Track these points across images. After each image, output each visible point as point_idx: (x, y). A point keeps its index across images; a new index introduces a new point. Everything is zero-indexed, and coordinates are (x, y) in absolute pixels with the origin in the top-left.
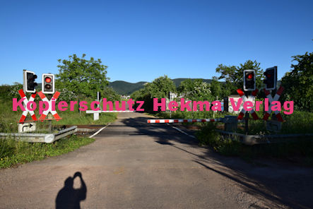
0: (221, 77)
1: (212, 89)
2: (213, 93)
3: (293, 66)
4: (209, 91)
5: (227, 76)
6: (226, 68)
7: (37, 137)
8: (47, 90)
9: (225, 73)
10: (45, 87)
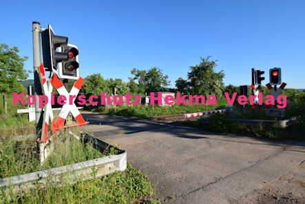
0: (135, 78)
1: (130, 87)
2: (132, 91)
3: (188, 73)
4: (128, 89)
5: (139, 78)
6: (138, 71)
7: (102, 166)
8: (68, 72)
9: (138, 76)
10: (65, 67)
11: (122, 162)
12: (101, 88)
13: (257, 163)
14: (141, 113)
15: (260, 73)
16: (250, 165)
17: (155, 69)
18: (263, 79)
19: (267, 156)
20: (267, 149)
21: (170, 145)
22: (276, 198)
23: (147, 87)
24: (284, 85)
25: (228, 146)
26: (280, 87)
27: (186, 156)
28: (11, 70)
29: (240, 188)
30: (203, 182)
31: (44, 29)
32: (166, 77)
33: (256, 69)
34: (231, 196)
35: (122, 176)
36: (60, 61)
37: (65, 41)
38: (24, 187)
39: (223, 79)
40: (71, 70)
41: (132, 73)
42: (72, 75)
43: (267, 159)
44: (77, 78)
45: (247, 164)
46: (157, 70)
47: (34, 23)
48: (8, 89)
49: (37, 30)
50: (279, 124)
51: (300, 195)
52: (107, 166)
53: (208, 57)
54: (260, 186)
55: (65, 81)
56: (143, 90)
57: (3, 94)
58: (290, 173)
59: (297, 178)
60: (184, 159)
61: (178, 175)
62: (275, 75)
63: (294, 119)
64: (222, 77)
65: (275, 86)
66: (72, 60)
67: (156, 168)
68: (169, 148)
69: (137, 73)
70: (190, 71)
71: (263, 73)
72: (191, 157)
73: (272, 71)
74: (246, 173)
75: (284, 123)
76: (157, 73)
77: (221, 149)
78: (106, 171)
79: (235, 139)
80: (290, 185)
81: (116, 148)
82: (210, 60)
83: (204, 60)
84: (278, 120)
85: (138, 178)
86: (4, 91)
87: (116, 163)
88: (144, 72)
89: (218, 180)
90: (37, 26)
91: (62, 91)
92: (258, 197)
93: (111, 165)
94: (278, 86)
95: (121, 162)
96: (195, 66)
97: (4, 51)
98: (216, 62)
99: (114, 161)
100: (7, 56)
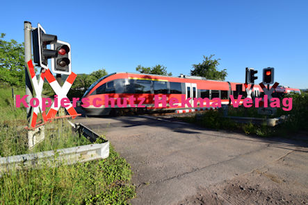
6: (143, 68)
7: (85, 153)
8: (60, 68)
10: (57, 63)
11: (104, 151)
13: (237, 157)
15: (253, 72)
16: (229, 158)
17: (159, 67)
18: (256, 78)
19: (249, 151)
20: (252, 145)
21: (161, 139)
22: (242, 189)
24: (277, 84)
25: (214, 141)
26: (273, 87)
27: (173, 149)
28: (21, 65)
29: (212, 178)
30: (179, 172)
31: (34, 28)
33: (250, 69)
34: (200, 185)
35: (106, 163)
36: (50, 57)
37: (53, 39)
38: (11, 168)
39: (225, 77)
40: (63, 65)
41: (137, 70)
42: (64, 71)
43: (248, 153)
44: (69, 73)
45: (226, 157)
46: (162, 68)
47: (25, 22)
48: (18, 83)
49: (29, 29)
50: (268, 122)
51: (267, 188)
52: (89, 154)
53: (211, 56)
54: (231, 178)
55: (58, 76)
57: (14, 87)
58: (265, 167)
59: (270, 172)
60: (170, 151)
61: (159, 164)
62: (268, 75)
63: (283, 117)
64: (224, 75)
65: (268, 85)
66: (64, 56)
67: (142, 157)
68: (160, 141)
69: (141, 70)
70: (193, 69)
71: (256, 72)
72: (177, 150)
73: (265, 71)
74: (223, 165)
75: (274, 122)
76: (161, 71)
77: (208, 144)
78: (88, 158)
79: (224, 135)
80: (261, 178)
81: (101, 138)
82: (213, 59)
83: (207, 58)
84: (267, 118)
85: (121, 166)
86: (14, 84)
87: (98, 151)
88: (149, 69)
89: (194, 170)
90: (28, 25)
91: (55, 85)
92: (226, 187)
93: (94, 153)
94: (271, 85)
95: (102, 150)
96: (198, 64)
97: (14, 46)
98: (218, 61)
99: (96, 150)
100: (17, 51)
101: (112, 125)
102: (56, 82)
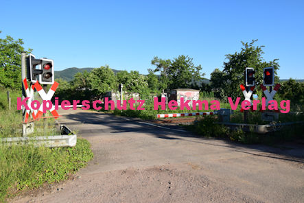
0: (156, 70)
1: (149, 82)
2: (151, 86)
3: (225, 63)
4: (146, 84)
5: (162, 69)
6: (161, 61)
7: (57, 141)
8: (45, 79)
9: (160, 66)
10: (43, 77)
11: (71, 141)
12: (109, 84)
14: (150, 115)
17: (183, 58)
23: (172, 82)
32: (199, 68)
36: (39, 74)
37: (40, 62)
40: (48, 78)
41: (153, 63)
42: (48, 81)
46: (187, 59)
48: (13, 85)
49: (24, 56)
53: (253, 42)
55: (45, 85)
56: (165, 86)
57: (8, 89)
64: (275, 68)
65: (271, 87)
69: (158, 64)
70: (227, 61)
73: (265, 71)
76: (185, 63)
82: (255, 46)
83: (246, 45)
84: (258, 125)
86: (9, 86)
87: (67, 140)
88: (168, 61)
96: (234, 54)
97: (9, 43)
98: (262, 48)
99: (65, 139)
100: (12, 49)
101: (102, 131)
102: (43, 90)
